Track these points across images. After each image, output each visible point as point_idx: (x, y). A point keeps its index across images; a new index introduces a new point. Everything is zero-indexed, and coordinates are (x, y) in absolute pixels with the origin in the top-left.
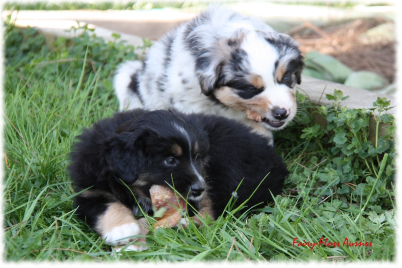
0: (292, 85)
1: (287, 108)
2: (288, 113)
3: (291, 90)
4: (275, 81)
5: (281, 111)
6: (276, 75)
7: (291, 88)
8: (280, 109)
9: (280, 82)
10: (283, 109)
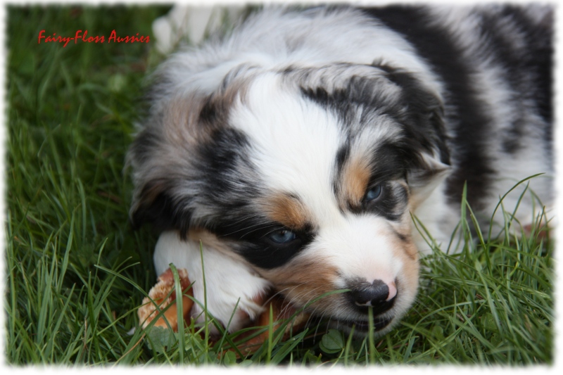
0: (397, 211)
1: (388, 281)
2: (392, 293)
3: (394, 224)
4: (341, 209)
5: (371, 289)
6: (344, 189)
7: (392, 218)
8: (369, 285)
9: (356, 209)
10: (378, 283)
